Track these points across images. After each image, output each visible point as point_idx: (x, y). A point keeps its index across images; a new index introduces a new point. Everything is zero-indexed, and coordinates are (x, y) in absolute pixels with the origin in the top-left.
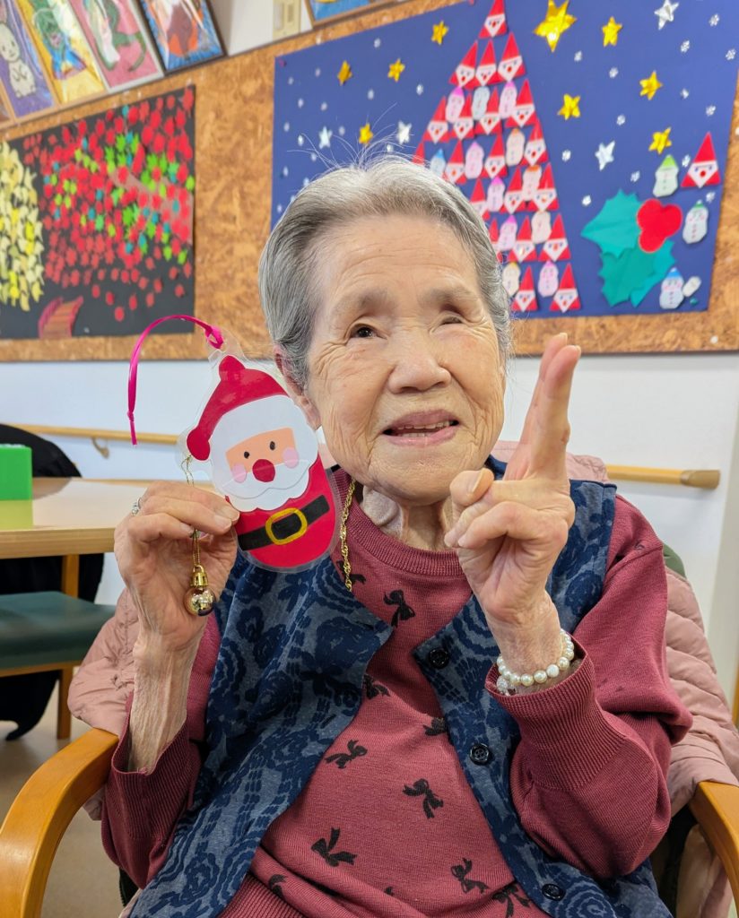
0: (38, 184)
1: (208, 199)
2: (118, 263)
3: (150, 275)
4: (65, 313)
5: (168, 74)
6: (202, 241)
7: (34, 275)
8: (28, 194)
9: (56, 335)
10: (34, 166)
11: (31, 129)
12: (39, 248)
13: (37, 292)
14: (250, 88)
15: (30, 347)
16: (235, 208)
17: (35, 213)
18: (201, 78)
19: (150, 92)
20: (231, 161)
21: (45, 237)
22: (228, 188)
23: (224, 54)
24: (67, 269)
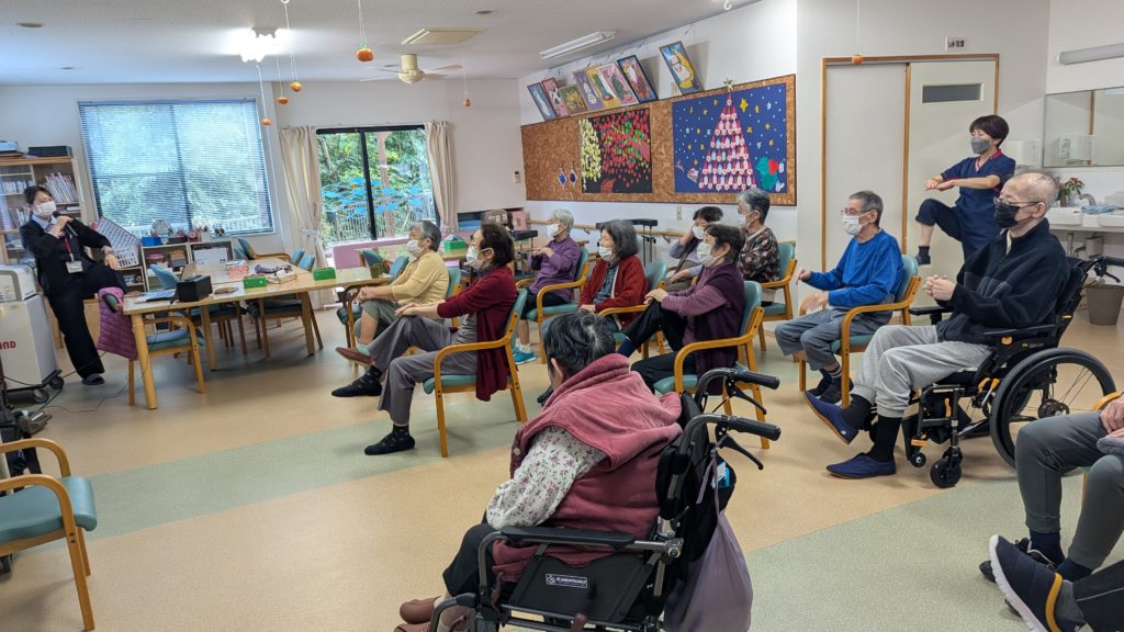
0: (599, 135)
1: (655, 146)
2: (627, 167)
3: (637, 172)
4: (610, 184)
5: (641, 103)
6: (654, 160)
7: (598, 169)
8: (595, 139)
9: (607, 192)
10: (597, 129)
11: (596, 115)
12: (600, 159)
13: (599, 176)
14: (665, 111)
15: (598, 195)
16: (663, 151)
17: (598, 147)
18: (651, 105)
19: (635, 108)
20: (661, 135)
21: (602, 155)
22: (660, 143)
23: (657, 99)
24: (610, 168)
